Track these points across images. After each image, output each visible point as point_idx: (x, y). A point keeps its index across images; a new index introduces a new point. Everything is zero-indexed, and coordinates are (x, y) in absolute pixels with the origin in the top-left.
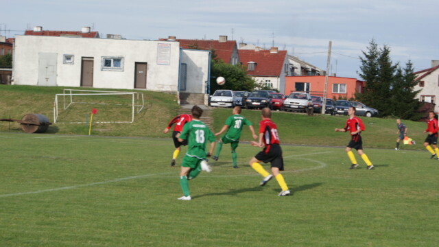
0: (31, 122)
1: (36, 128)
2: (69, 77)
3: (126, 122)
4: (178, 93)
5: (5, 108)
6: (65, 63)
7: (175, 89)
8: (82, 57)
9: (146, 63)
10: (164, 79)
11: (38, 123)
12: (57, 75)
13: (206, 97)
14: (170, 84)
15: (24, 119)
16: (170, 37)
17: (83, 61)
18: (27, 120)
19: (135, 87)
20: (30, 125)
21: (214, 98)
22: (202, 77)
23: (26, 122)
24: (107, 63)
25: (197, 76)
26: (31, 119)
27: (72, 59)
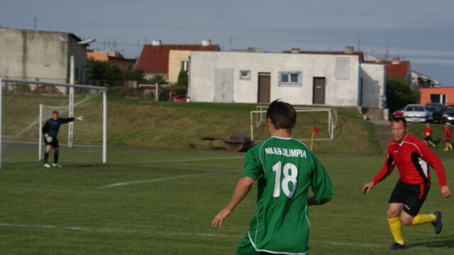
0: (235, 141)
1: (241, 147)
2: (246, 93)
3: (325, 139)
4: (360, 108)
5: (196, 126)
6: (241, 79)
7: (355, 104)
8: (259, 73)
9: (324, 78)
10: (342, 93)
11: (242, 141)
12: (233, 92)
13: (386, 111)
14: (350, 99)
15: (228, 137)
16: (293, 49)
17: (259, 77)
18: (231, 138)
19: (314, 102)
20: (235, 143)
21: (406, 114)
22: (378, 91)
23: (230, 141)
24: (284, 78)
25: (373, 91)
26: (235, 138)
27: (248, 74)
